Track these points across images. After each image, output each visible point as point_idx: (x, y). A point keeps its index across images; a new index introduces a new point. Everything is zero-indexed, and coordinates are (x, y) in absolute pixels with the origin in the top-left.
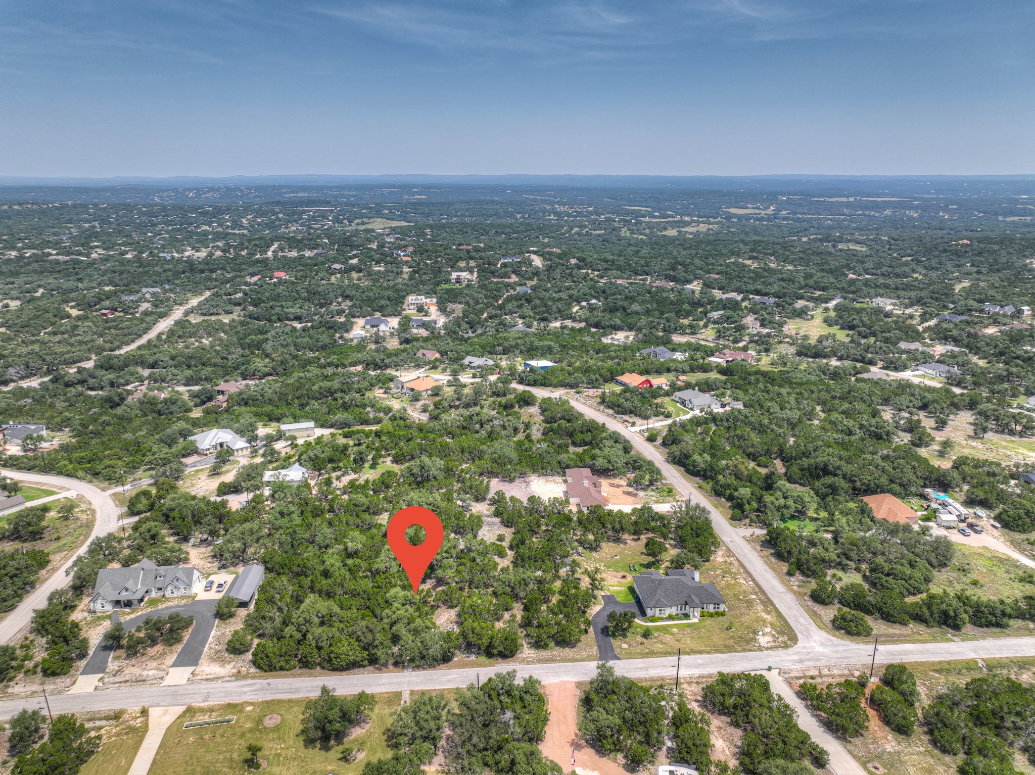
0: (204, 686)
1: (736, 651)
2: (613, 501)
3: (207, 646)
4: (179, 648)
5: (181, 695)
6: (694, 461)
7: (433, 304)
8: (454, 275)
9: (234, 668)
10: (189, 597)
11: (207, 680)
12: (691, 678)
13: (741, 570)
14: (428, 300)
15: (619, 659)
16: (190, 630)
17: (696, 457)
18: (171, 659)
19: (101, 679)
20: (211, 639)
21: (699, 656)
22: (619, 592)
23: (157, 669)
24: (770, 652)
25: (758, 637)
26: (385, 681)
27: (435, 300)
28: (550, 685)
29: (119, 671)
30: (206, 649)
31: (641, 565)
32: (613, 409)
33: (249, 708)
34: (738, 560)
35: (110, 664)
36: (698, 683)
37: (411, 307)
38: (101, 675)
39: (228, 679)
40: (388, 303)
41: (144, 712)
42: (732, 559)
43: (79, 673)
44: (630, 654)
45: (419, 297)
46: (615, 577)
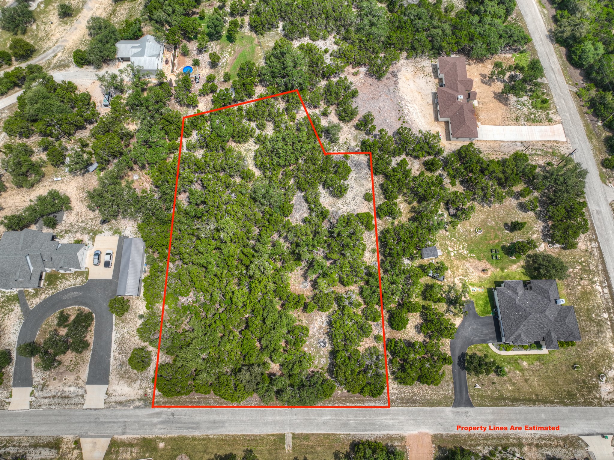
0: (120, 411)
1: (577, 404)
2: (482, 115)
3: (112, 355)
4: (88, 354)
5: (104, 423)
6: (583, 52)
9: (140, 389)
10: (82, 273)
11: (120, 403)
12: (532, 439)
13: (600, 267)
15: (471, 405)
16: (93, 328)
17: (589, 46)
18: (85, 372)
19: (32, 394)
20: (114, 346)
21: (542, 407)
22: (478, 296)
23: (76, 385)
24: (609, 407)
25: (600, 384)
26: (270, 418)
28: (410, 436)
29: (43, 385)
30: (112, 360)
31: (503, 248)
33: (161, 445)
34: (599, 248)
35: (34, 375)
36: (537, 446)
38: (30, 389)
39: (137, 404)
41: (77, 443)
42: (593, 245)
43: (11, 383)
44: (482, 397)
46: (476, 268)
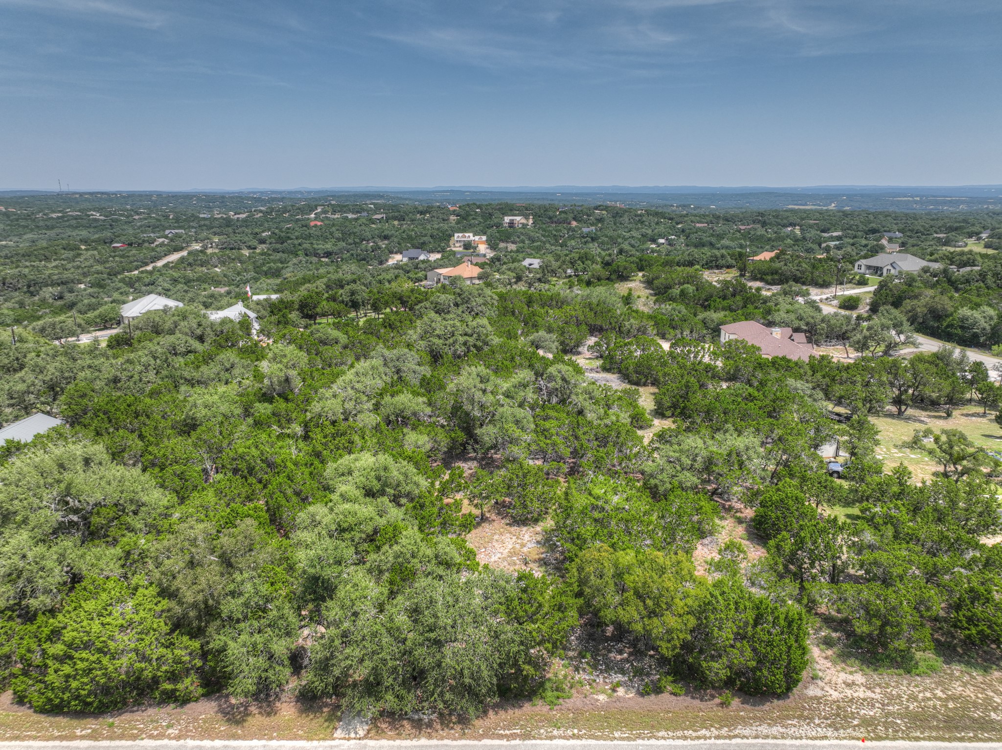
7: (482, 243)
8: (507, 219)
14: (477, 238)
27: (484, 238)
32: (761, 280)
37: (457, 245)
40: (431, 240)
45: (467, 235)
